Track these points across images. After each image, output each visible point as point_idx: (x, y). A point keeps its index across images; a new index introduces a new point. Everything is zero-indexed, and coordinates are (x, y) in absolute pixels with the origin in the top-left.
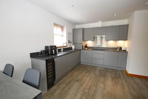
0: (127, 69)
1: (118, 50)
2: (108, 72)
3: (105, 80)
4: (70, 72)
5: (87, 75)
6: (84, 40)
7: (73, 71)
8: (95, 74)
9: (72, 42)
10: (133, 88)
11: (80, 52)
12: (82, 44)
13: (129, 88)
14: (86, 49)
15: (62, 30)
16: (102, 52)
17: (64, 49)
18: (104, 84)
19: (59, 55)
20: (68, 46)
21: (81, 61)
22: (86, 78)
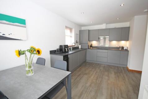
0: (128, 66)
1: (120, 49)
2: (111, 68)
3: (108, 74)
4: (79, 68)
5: (93, 70)
6: (89, 40)
7: (81, 67)
8: (100, 70)
9: (79, 42)
10: (132, 80)
11: (86, 51)
12: (88, 43)
13: (128, 80)
14: (91, 48)
15: (71, 31)
16: (106, 51)
17: (73, 48)
18: (108, 76)
19: (70, 53)
20: (76, 46)
21: (87, 59)
22: (92, 72)
